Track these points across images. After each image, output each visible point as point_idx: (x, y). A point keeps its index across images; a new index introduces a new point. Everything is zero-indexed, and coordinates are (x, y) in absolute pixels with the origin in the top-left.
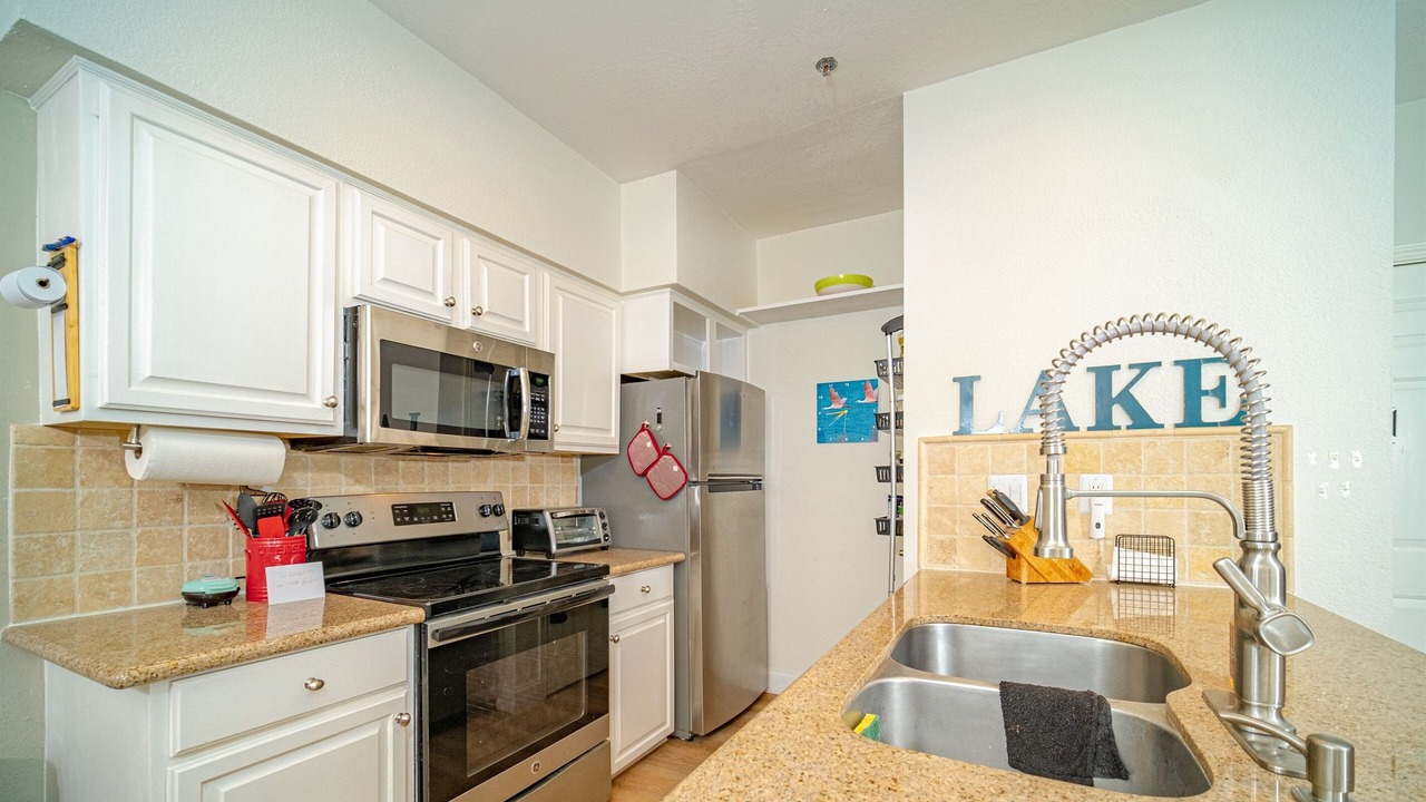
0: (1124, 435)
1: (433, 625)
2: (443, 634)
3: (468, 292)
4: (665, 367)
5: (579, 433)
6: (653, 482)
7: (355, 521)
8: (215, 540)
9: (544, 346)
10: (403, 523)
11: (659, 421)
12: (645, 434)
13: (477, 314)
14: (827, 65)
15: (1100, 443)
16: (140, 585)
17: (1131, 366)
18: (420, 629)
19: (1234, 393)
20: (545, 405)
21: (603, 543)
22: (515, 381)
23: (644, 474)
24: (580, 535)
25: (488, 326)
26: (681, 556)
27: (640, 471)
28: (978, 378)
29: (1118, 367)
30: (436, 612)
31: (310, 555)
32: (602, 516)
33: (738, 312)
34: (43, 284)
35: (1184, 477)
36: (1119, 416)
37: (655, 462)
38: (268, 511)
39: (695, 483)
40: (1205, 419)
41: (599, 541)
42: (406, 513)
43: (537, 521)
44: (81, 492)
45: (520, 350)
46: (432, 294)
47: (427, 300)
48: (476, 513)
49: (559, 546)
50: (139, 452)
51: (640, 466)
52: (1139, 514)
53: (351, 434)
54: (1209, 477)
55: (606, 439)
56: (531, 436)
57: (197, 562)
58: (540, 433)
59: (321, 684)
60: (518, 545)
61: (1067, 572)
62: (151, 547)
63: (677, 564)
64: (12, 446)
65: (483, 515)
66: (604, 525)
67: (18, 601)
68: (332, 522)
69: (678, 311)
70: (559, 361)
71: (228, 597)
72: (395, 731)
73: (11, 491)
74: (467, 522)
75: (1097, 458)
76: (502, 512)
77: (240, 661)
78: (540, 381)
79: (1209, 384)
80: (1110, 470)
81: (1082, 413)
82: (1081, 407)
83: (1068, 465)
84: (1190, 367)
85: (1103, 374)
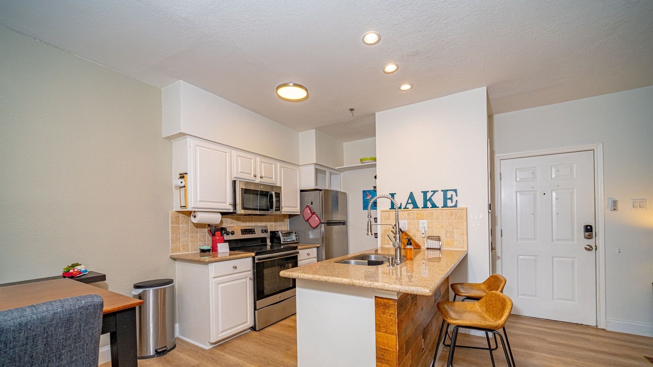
0: (430, 210)
1: (256, 257)
2: (260, 259)
3: (259, 172)
4: (313, 187)
5: (288, 209)
6: (310, 223)
7: (233, 233)
8: (204, 237)
9: (278, 185)
10: (243, 234)
11: (312, 204)
12: (308, 208)
13: (261, 178)
14: (352, 110)
15: (424, 212)
16: (191, 247)
17: (432, 191)
18: (254, 258)
19: (455, 198)
20: (279, 201)
21: (296, 241)
22: (271, 195)
23: (308, 220)
24: (289, 239)
25: (265, 180)
26: (319, 245)
27: (306, 219)
28: (395, 193)
29: (428, 192)
30: (257, 254)
31: (225, 241)
32: (295, 233)
33: (337, 168)
34: (181, 182)
35: (444, 221)
36: (429, 205)
37: (311, 217)
38: (217, 230)
39: (323, 223)
40: (448, 206)
41: (295, 241)
42: (244, 231)
43: (277, 234)
44: (181, 225)
45: (272, 187)
46: (250, 174)
47: (249, 176)
48: (260, 232)
49: (283, 242)
50: (195, 217)
51: (306, 218)
52: (434, 230)
53: (235, 211)
54: (449, 221)
55: (297, 210)
56: (276, 210)
57: (201, 243)
58: (278, 208)
59: (236, 267)
60: (272, 241)
62: (193, 238)
63: (318, 247)
64: (170, 216)
65: (263, 232)
66: (296, 236)
67: (172, 249)
68: (228, 233)
69: (317, 170)
70: (282, 188)
71: (209, 250)
72: (249, 282)
73: (170, 225)
74: (258, 234)
75: (424, 216)
76: (267, 232)
78: (278, 195)
79: (449, 196)
80: (427, 219)
81: (420, 204)
82: (420, 202)
83: (417, 217)
84: (445, 192)
85: (425, 193)
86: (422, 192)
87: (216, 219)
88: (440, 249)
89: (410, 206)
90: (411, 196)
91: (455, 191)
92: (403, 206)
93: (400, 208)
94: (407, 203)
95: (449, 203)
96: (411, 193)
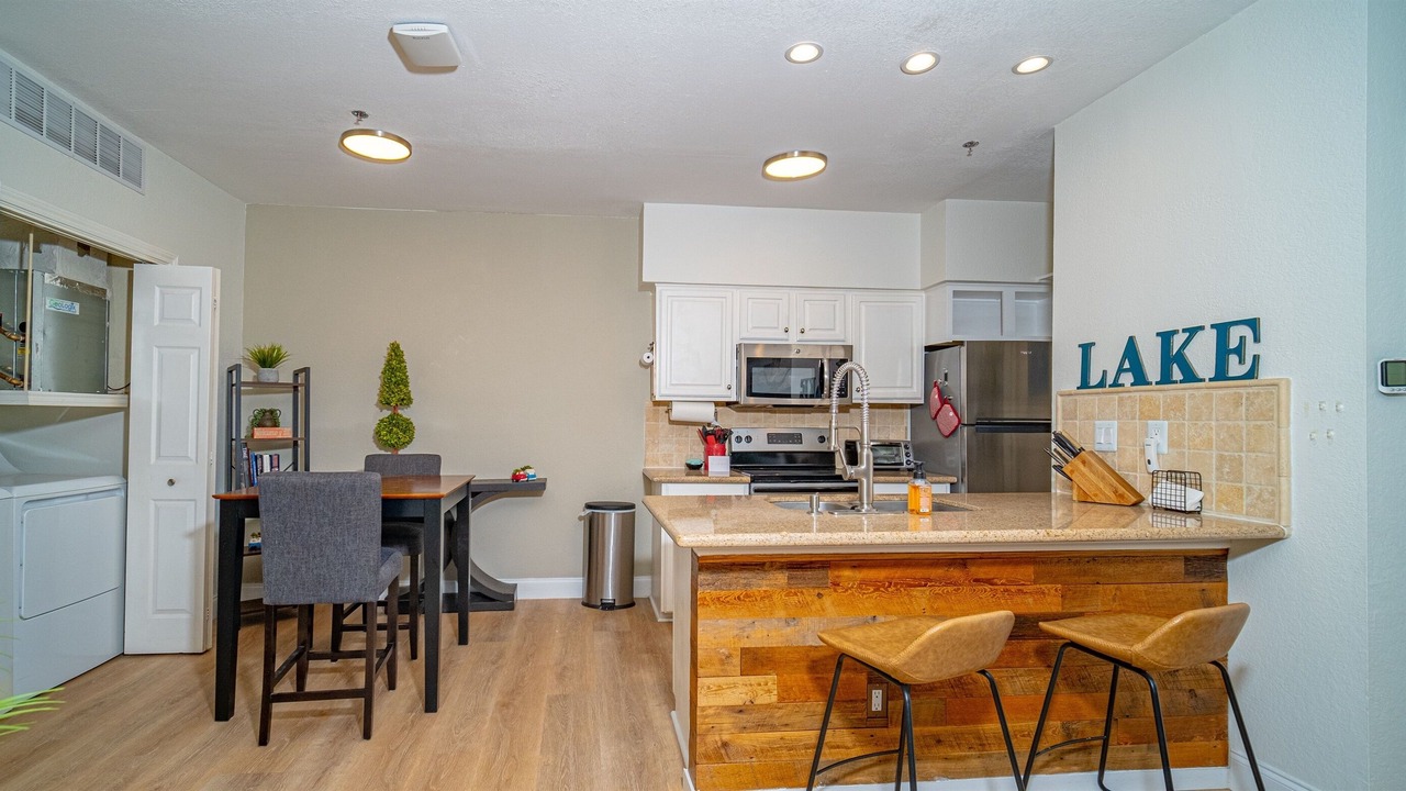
0: (1181, 391)
1: (753, 485)
3: (796, 322)
4: (947, 339)
5: (897, 390)
6: (940, 426)
7: (749, 440)
8: (694, 444)
9: (849, 341)
10: (773, 443)
11: (945, 380)
12: (937, 389)
13: (802, 332)
14: (970, 145)
15: (1161, 395)
16: (676, 460)
17: (1184, 331)
19: (1251, 349)
21: (905, 466)
22: (823, 366)
23: (935, 419)
26: (954, 480)
27: (934, 416)
28: (1094, 344)
29: (1176, 332)
31: (725, 454)
32: (906, 447)
34: (648, 357)
35: (1213, 423)
36: (1177, 374)
37: (940, 410)
38: (713, 433)
39: (965, 426)
40: (1230, 374)
41: (900, 464)
44: (661, 423)
45: (826, 349)
46: (776, 328)
47: (773, 332)
48: (817, 440)
50: (671, 410)
51: (933, 412)
52: (1184, 453)
53: (737, 400)
54: (1230, 423)
55: (913, 393)
57: (692, 453)
61: (1112, 495)
62: (676, 445)
63: (952, 483)
64: (645, 408)
65: (821, 442)
66: (908, 453)
68: (739, 439)
71: (697, 466)
73: (645, 423)
74: (809, 445)
75: (1159, 407)
77: (683, 482)
79: (1233, 344)
80: (1166, 418)
81: (1153, 369)
82: (1152, 366)
83: (1142, 413)
84: (1222, 330)
85: (1166, 337)
86: (1158, 334)
87: (706, 413)
88: (1199, 512)
89: (1127, 379)
90: (1131, 351)
91: (1253, 324)
92: (1110, 380)
93: (1102, 384)
94: (1121, 370)
95: (1235, 367)
96: (1131, 339)
